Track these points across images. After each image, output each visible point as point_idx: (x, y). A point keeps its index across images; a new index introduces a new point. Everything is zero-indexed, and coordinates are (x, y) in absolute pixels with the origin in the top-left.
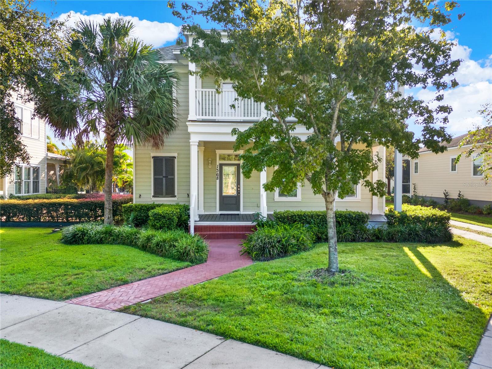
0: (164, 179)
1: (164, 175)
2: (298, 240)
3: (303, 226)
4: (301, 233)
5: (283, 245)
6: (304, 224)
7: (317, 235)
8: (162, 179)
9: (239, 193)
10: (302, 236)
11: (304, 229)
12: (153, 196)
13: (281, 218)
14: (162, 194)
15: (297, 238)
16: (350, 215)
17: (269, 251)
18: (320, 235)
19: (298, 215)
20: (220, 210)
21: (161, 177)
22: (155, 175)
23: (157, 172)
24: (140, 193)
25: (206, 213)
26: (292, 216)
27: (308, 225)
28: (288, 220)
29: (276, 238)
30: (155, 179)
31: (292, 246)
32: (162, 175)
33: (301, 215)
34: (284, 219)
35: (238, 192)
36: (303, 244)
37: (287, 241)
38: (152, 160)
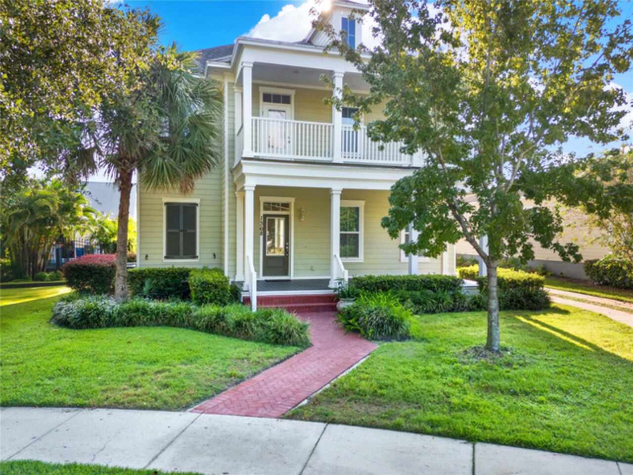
0: (181, 234)
1: (181, 228)
8: (178, 234)
9: (288, 253)
12: (165, 257)
14: (178, 254)
20: (264, 275)
21: (177, 231)
22: (169, 227)
24: (146, 252)
30: (168, 234)
32: (178, 228)
38: (165, 208)
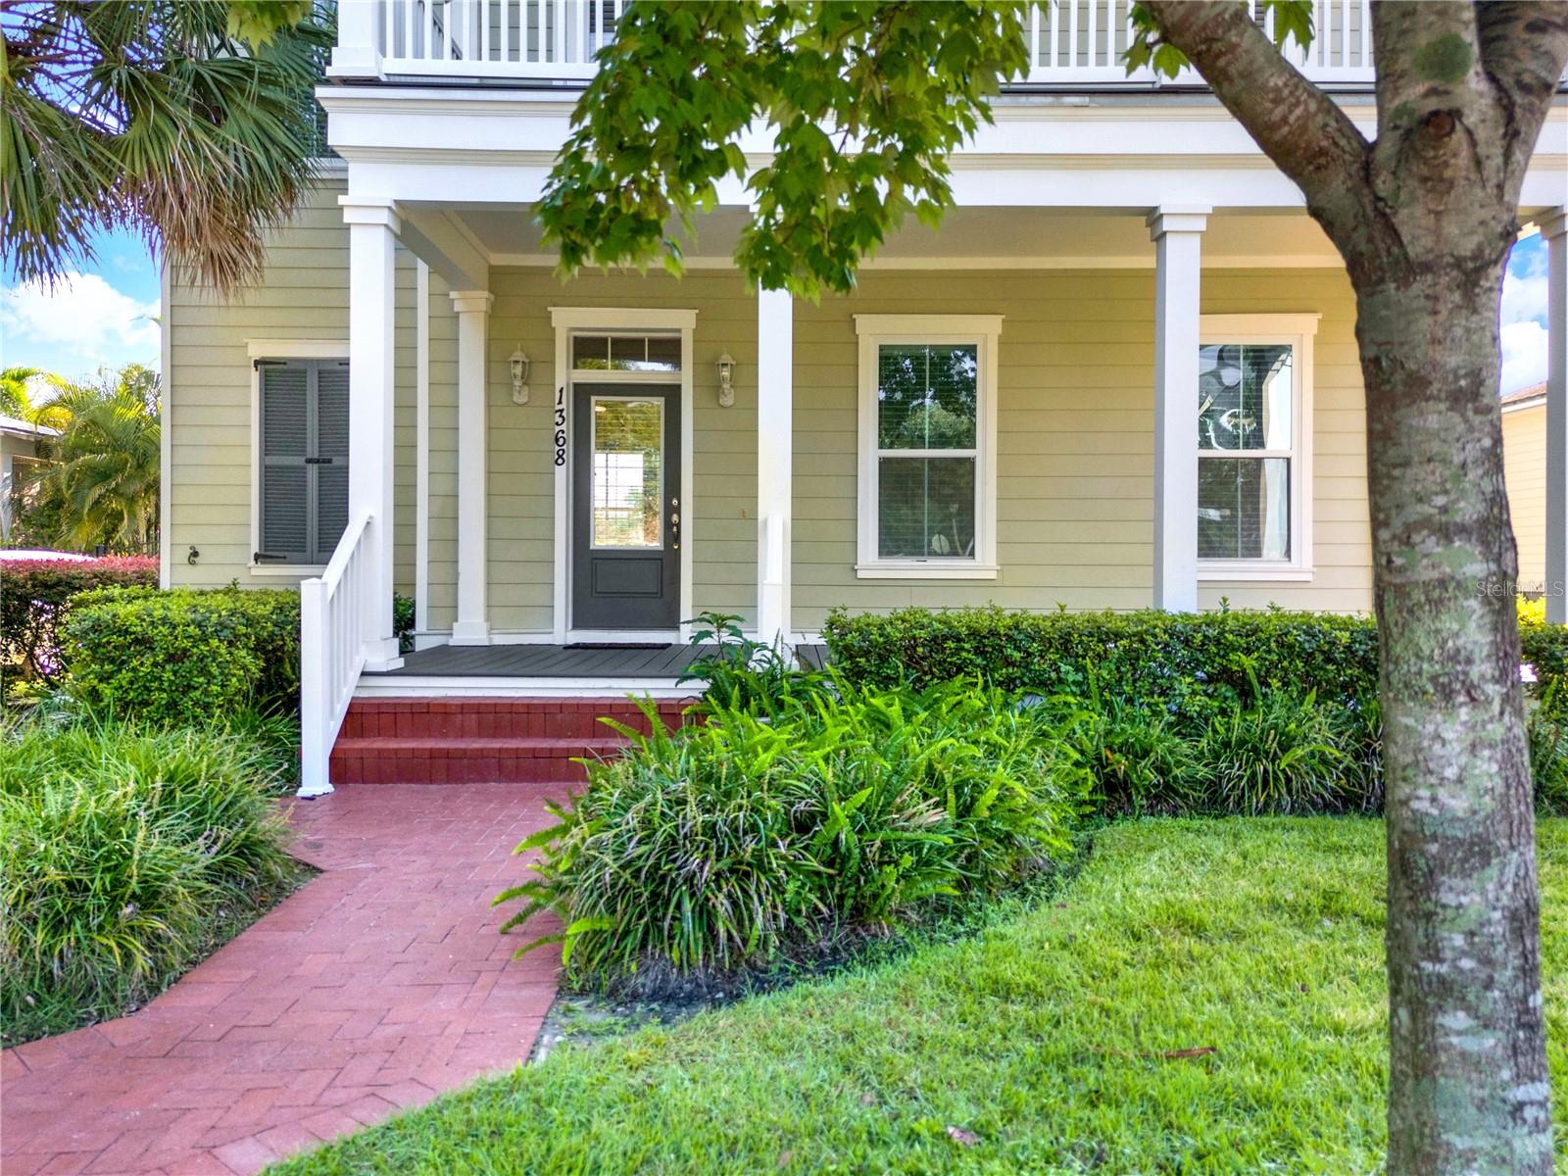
0: (313, 471)
1: (313, 451)
2: (965, 811)
3: (1006, 705)
4: (993, 751)
5: (836, 856)
6: (1010, 691)
7: (1099, 764)
8: (300, 471)
9: (677, 538)
10: (1001, 773)
11: (1014, 720)
12: (257, 557)
13: (866, 653)
14: (302, 548)
15: (958, 789)
16: (1310, 633)
17: (705, 915)
18: (1121, 763)
19: (974, 633)
20: (578, 623)
21: (299, 461)
22: (268, 447)
23: (277, 432)
24: (193, 541)
25: (499, 640)
26: (936, 642)
27: (1037, 703)
28: (912, 662)
29: (784, 790)
30: (268, 474)
31: (908, 860)
32: (303, 451)
33: (993, 633)
34: (883, 659)
35: (672, 534)
36: (1006, 839)
37: (866, 822)
38: (255, 377)
